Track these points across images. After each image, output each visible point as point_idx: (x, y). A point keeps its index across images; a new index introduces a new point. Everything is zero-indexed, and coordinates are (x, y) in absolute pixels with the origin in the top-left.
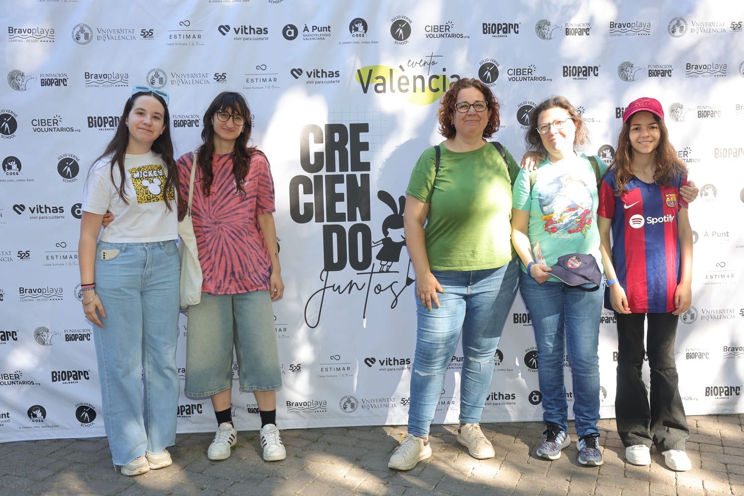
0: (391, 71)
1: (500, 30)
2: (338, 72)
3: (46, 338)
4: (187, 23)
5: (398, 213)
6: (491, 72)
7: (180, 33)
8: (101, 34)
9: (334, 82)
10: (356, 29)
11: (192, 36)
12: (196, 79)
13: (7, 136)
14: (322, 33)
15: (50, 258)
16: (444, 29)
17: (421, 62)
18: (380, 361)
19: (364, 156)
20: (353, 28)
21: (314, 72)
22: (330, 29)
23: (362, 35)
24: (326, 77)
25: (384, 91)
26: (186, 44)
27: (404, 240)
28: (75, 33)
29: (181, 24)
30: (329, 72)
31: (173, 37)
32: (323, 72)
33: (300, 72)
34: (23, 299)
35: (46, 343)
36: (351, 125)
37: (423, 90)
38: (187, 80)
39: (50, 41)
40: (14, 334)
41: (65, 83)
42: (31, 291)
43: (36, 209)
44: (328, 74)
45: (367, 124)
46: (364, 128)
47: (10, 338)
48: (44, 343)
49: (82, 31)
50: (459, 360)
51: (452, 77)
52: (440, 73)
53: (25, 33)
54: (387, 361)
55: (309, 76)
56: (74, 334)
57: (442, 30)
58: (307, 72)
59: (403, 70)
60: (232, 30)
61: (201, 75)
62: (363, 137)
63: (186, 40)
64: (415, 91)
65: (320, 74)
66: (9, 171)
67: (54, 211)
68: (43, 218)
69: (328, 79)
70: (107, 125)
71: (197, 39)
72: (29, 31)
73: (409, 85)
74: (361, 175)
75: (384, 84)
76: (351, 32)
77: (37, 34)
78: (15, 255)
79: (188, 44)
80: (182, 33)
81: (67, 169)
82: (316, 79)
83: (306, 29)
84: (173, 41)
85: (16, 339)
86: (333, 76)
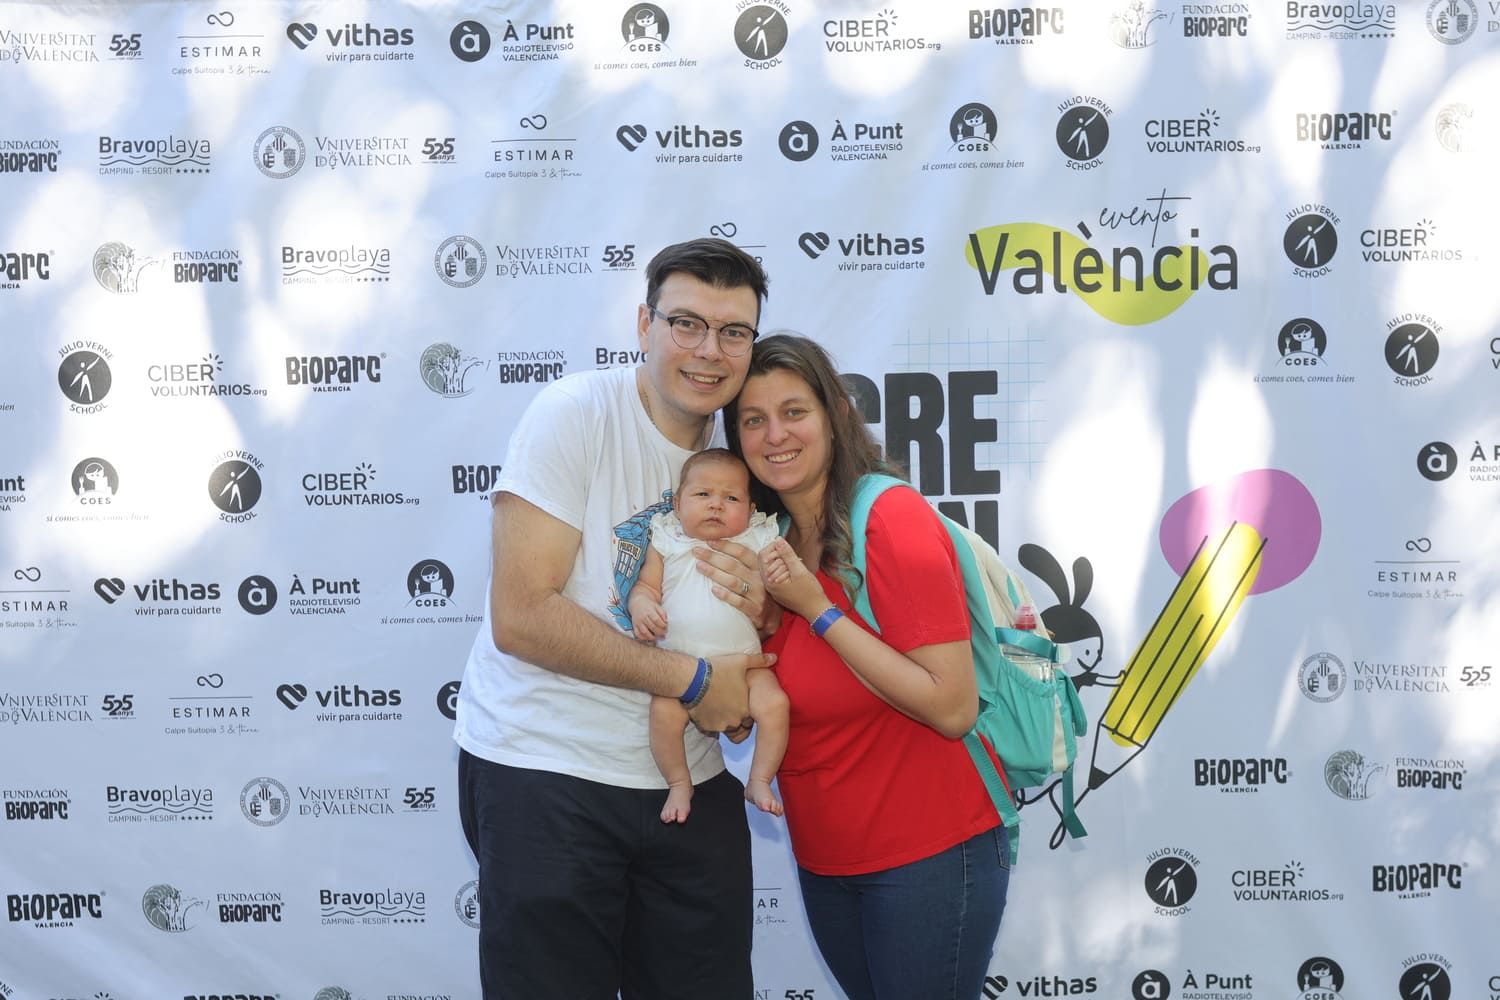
0: (1057, 236)
1: (1343, 130)
2: (921, 240)
3: (171, 913)
4: (539, 122)
5: (1071, 603)
6: (1318, 238)
7: (521, 146)
8: (325, 153)
9: (909, 266)
10: (969, 132)
11: (550, 154)
12: (557, 261)
13: (85, 406)
14: (881, 141)
15: (181, 713)
16: (1196, 128)
17: (1133, 213)
18: (1019, 984)
19: (984, 457)
20: (960, 128)
21: (859, 242)
22: (901, 132)
23: (982, 147)
24: (889, 253)
25: (1038, 288)
26: (536, 175)
27: (1085, 671)
28: (262, 150)
29: (525, 123)
30: (897, 240)
31: (503, 156)
32: (881, 240)
33: (822, 240)
34: (116, 817)
35: (172, 925)
36: (953, 376)
37: (1139, 286)
38: (536, 261)
39: (200, 171)
40: (94, 900)
41: (233, 274)
42: (136, 795)
43: (151, 590)
44: (894, 244)
45: (994, 374)
46: (987, 382)
47: (84, 910)
48: (167, 926)
49: (279, 144)
50: (1225, 984)
51: (1216, 251)
52: (1186, 242)
53: (139, 150)
54: (1037, 984)
55: (846, 252)
56: (242, 904)
57: (1188, 132)
58: (841, 242)
59: (1088, 235)
60: (651, 139)
61: (572, 252)
62: (983, 407)
63: (536, 165)
64: (1117, 287)
65: (873, 247)
66: (89, 494)
67: (197, 595)
68: (168, 612)
69: (895, 258)
70: (334, 378)
71: (562, 162)
72: (150, 147)
73: (1101, 272)
74: (978, 505)
75: (1038, 271)
76: (955, 139)
77: (168, 153)
78: (96, 706)
79: (540, 174)
80: (526, 147)
81: (231, 489)
82: (865, 259)
83: (839, 132)
84: (504, 166)
85: (99, 915)
86: (906, 252)
